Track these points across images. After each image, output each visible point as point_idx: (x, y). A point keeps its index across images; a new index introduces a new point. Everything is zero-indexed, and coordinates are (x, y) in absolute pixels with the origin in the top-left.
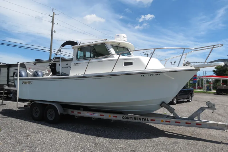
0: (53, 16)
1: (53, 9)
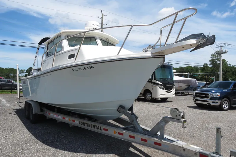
0: (102, 18)
1: (102, 11)
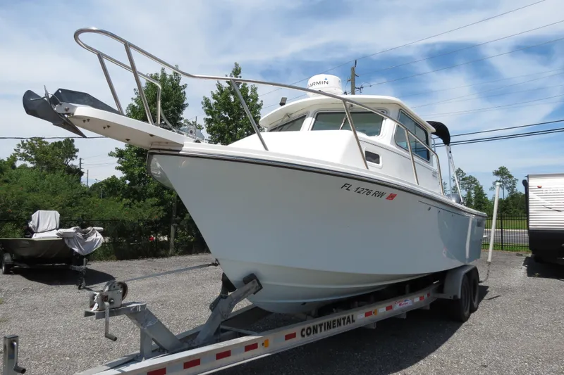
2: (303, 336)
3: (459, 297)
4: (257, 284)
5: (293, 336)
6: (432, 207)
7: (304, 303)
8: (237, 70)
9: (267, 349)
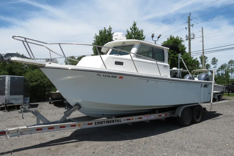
2: (96, 124)
3: (180, 116)
4: (78, 107)
5: (92, 124)
6: (149, 80)
7: (103, 114)
8: (134, 24)
9: (80, 127)
